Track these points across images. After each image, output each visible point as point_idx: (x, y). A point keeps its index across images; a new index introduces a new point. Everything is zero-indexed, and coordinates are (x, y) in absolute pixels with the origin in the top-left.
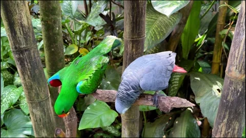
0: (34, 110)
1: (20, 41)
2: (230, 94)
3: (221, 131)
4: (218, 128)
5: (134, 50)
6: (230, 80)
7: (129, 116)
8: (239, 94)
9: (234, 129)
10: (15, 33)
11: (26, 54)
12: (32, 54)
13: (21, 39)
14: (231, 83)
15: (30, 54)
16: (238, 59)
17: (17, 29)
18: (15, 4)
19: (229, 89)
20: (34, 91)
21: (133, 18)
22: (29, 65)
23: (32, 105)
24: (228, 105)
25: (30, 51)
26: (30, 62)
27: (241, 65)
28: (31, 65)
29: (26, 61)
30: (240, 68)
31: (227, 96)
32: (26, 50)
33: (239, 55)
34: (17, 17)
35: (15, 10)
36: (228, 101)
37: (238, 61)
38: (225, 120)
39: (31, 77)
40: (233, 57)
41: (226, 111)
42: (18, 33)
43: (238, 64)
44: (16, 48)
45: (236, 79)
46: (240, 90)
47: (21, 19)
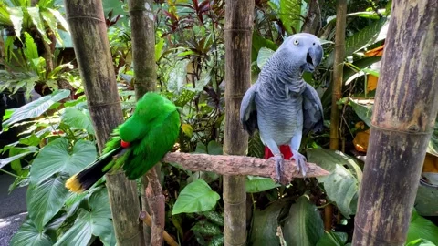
0: (111, 185)
1: (96, 95)
2: (384, 157)
3: (373, 220)
4: (366, 215)
5: (237, 111)
6: (383, 135)
7: (232, 199)
8: (401, 156)
9: (396, 218)
10: (92, 86)
11: (104, 111)
12: (112, 112)
13: (98, 93)
14: (385, 139)
15: (108, 112)
16: (396, 98)
17: (94, 80)
18: (92, 50)
19: (382, 150)
21: (235, 71)
22: (107, 125)
23: (109, 178)
24: (381, 177)
25: (108, 108)
26: (108, 123)
27: (402, 107)
28: (109, 126)
29: (104, 120)
30: (401, 111)
31: (380, 160)
32: (104, 107)
33: (397, 92)
34: (94, 65)
35: (92, 56)
36: (381, 170)
37: (395, 102)
38: (379, 202)
40: (385, 97)
41: (379, 185)
42: (95, 85)
43: (395, 106)
44: (91, 104)
45: (394, 130)
46: (403, 149)
47: (99, 69)
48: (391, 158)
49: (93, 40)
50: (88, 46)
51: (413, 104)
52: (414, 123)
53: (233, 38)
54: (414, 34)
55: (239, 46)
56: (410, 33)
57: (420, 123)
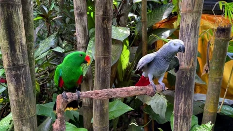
0: (24, 128)
1: (18, 58)
2: (183, 80)
3: (181, 109)
4: (179, 107)
5: (106, 65)
6: (182, 71)
8: (188, 79)
9: (189, 105)
10: (15, 51)
11: (23, 70)
13: (19, 57)
14: (183, 73)
15: (26, 70)
17: (17, 47)
18: (17, 26)
19: (182, 77)
20: (26, 107)
21: (104, 40)
22: (24, 80)
23: (22, 122)
24: (183, 89)
25: (26, 67)
27: (187, 60)
28: (26, 81)
29: (22, 77)
31: (181, 83)
32: (23, 67)
34: (18, 37)
35: (17, 30)
36: (182, 86)
37: (185, 58)
38: (183, 100)
39: (25, 92)
40: (181, 56)
41: (182, 93)
42: (18, 50)
44: (14, 65)
45: (186, 69)
46: (189, 76)
47: (21, 39)
48: (185, 80)
49: (19, 19)
50: (15, 23)
51: (191, 58)
52: (191, 65)
53: (103, 21)
54: (189, 33)
55: (106, 26)
56: (187, 33)
57: (193, 66)
